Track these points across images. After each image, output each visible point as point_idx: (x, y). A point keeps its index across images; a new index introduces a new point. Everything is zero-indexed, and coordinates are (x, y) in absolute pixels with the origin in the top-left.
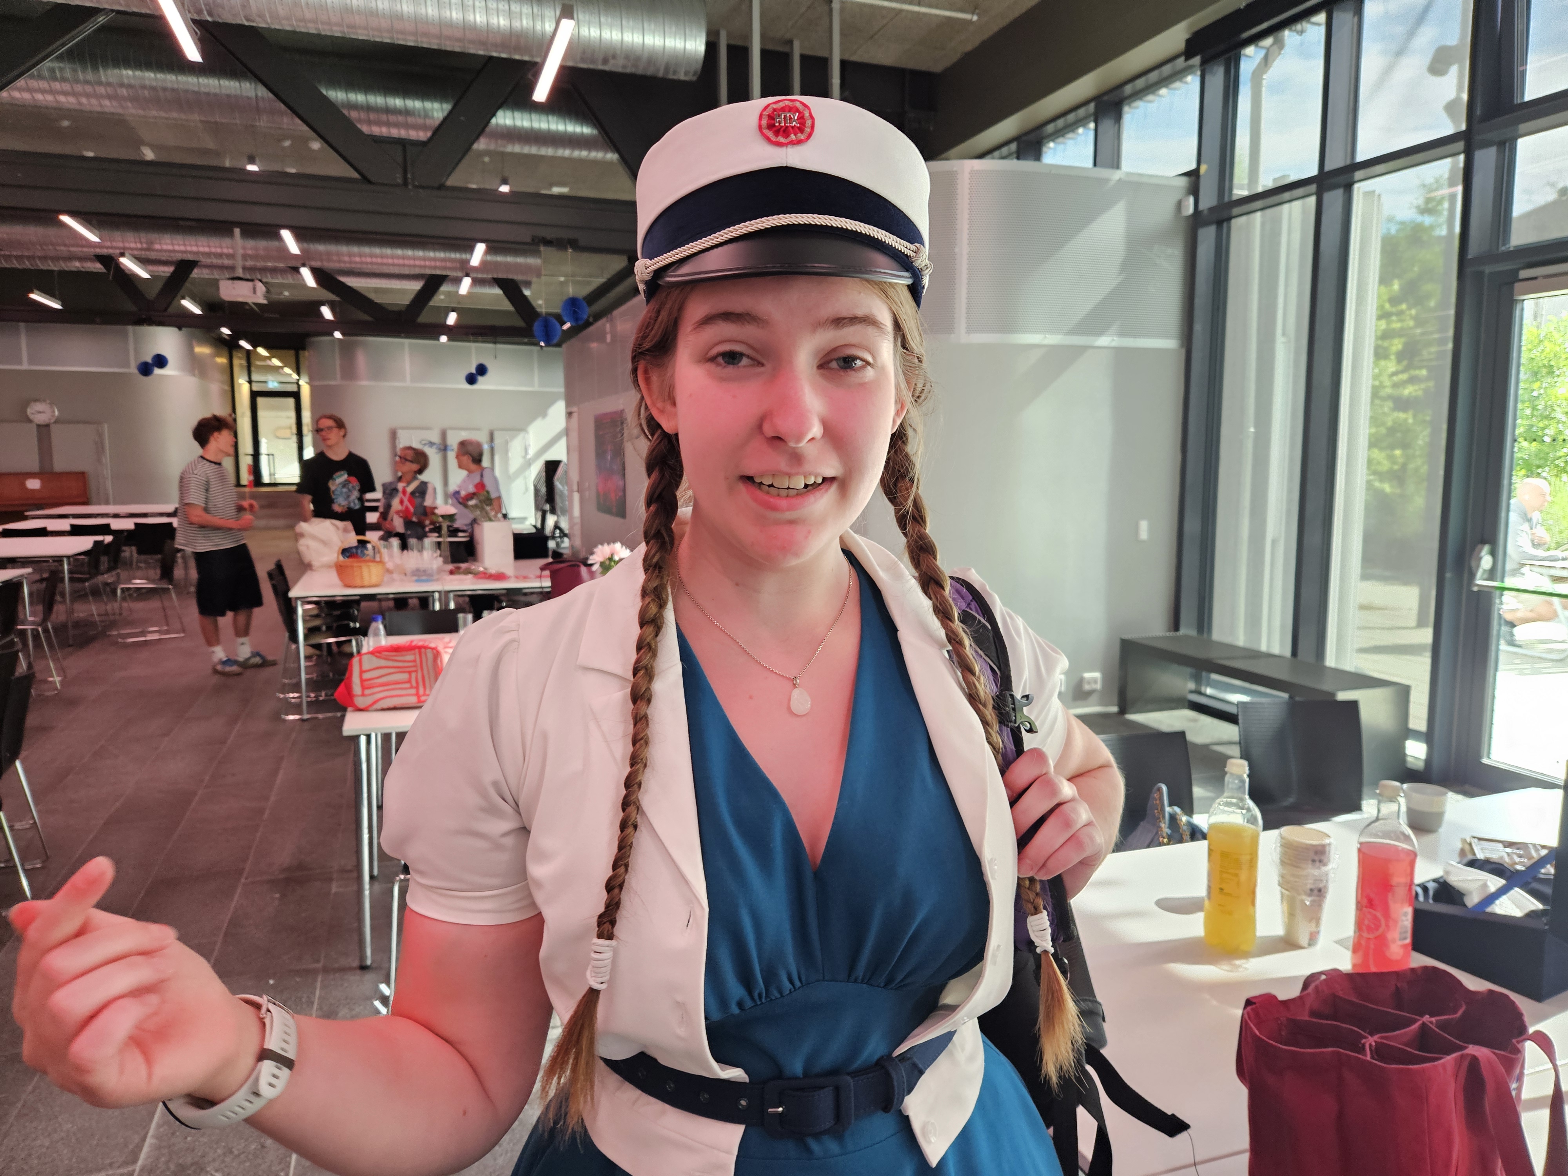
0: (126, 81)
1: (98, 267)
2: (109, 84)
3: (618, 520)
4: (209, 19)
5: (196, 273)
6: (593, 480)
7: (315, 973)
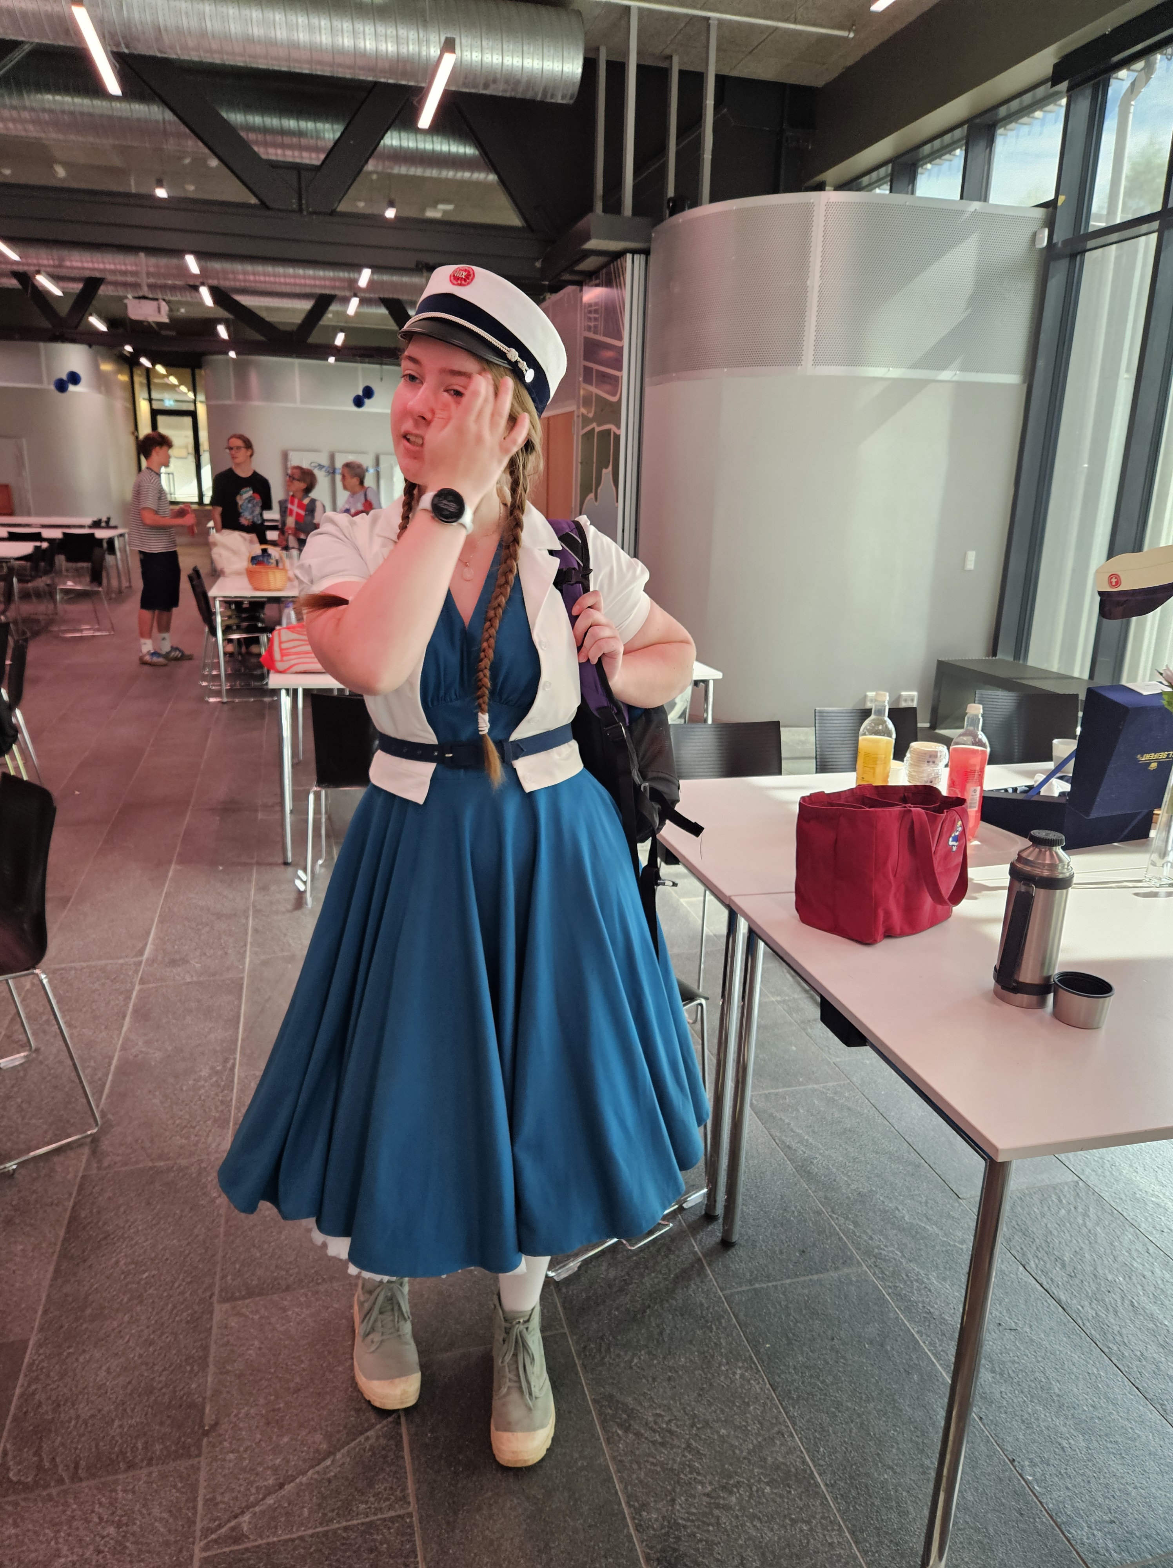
1: (14, 284)
2: (33, 109)
4: (126, 51)
5: (103, 291)
7: (251, 864)
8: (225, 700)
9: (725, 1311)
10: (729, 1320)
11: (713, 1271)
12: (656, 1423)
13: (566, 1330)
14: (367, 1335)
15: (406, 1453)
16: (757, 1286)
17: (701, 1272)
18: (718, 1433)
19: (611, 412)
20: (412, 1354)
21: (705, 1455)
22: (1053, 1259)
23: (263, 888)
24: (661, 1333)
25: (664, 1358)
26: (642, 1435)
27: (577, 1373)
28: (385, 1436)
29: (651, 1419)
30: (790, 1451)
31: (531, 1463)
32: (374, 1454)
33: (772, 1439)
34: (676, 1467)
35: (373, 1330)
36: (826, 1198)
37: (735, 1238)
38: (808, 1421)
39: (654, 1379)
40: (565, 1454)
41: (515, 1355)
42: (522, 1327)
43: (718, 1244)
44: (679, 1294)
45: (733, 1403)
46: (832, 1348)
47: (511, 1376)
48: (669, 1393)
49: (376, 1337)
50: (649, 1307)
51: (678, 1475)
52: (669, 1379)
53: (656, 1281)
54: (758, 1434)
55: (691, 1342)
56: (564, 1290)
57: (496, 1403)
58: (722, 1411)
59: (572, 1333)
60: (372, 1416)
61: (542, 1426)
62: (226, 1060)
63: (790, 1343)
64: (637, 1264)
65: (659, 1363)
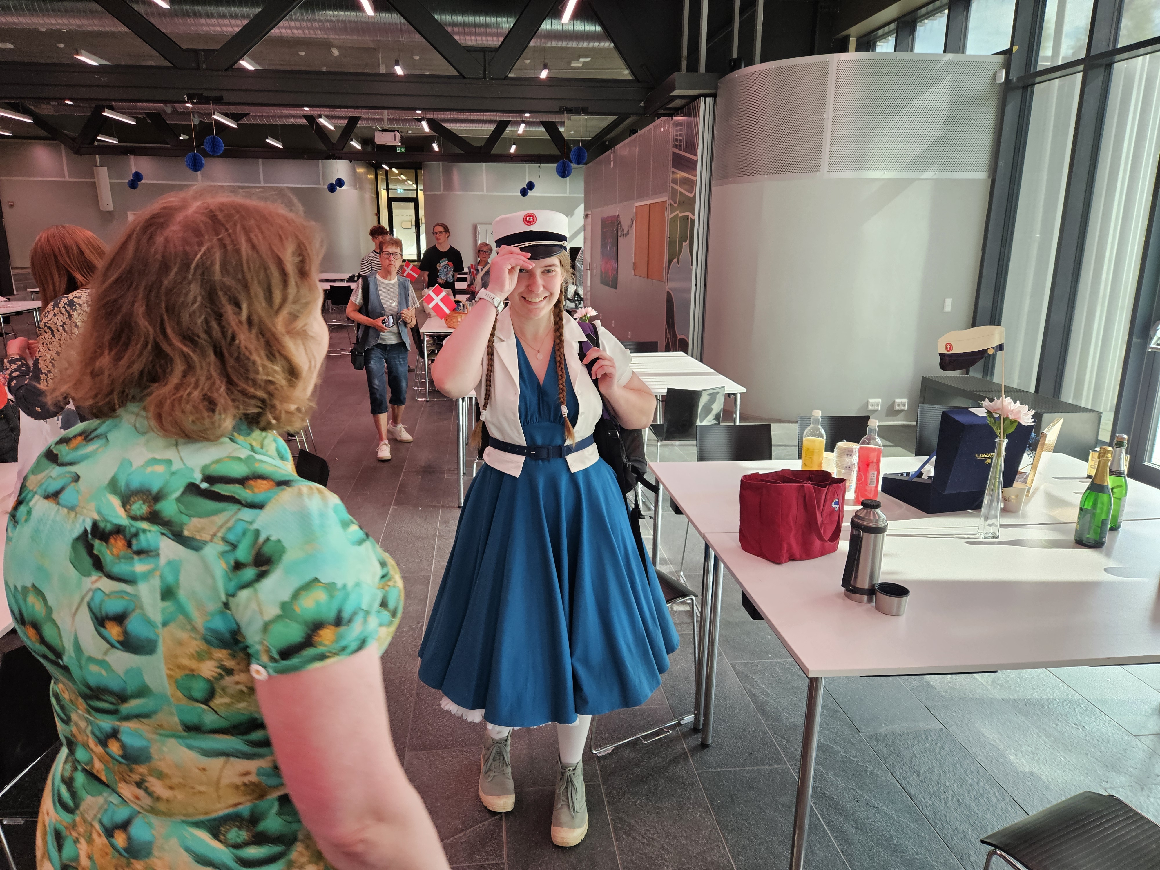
0: (329, 18)
1: (304, 122)
3: (613, 290)
5: (360, 124)
6: (599, 262)
7: (439, 507)
8: (428, 400)
9: (697, 781)
10: (699, 786)
11: (693, 760)
12: (645, 834)
13: (601, 782)
14: (486, 772)
15: (504, 834)
16: (719, 770)
17: (686, 759)
18: (681, 842)
19: (689, 204)
20: (510, 784)
21: (671, 853)
22: (912, 771)
23: (445, 522)
24: (656, 789)
25: (656, 802)
26: (637, 839)
27: (604, 805)
28: (493, 825)
29: (643, 832)
30: (722, 856)
31: (571, 845)
32: (486, 833)
33: (713, 849)
34: (654, 856)
35: (490, 770)
36: (772, 725)
37: (710, 741)
38: (735, 842)
39: (648, 812)
40: (591, 844)
41: (566, 788)
42: (571, 773)
43: (698, 745)
44: (671, 770)
45: (693, 828)
46: (759, 807)
47: (564, 798)
48: (656, 819)
49: (492, 774)
50: (651, 775)
51: (654, 860)
52: (657, 813)
53: (658, 761)
54: (705, 845)
55: (673, 795)
56: (602, 762)
57: (555, 813)
58: (686, 832)
59: (604, 784)
60: (487, 815)
61: (579, 827)
62: (418, 623)
63: (733, 801)
64: (647, 752)
65: (652, 804)
